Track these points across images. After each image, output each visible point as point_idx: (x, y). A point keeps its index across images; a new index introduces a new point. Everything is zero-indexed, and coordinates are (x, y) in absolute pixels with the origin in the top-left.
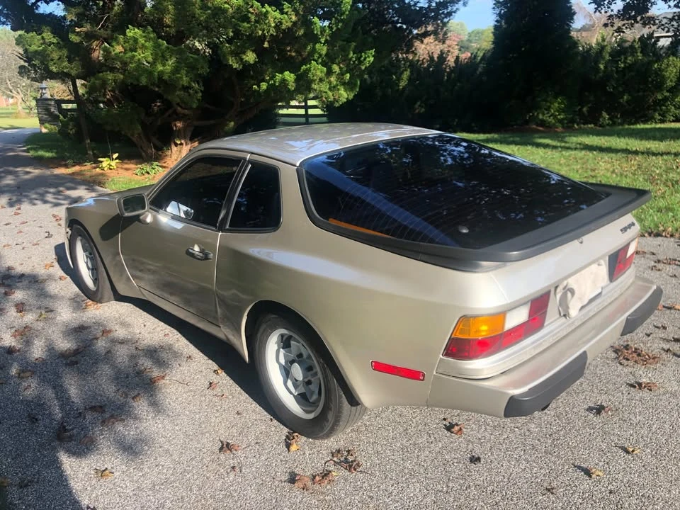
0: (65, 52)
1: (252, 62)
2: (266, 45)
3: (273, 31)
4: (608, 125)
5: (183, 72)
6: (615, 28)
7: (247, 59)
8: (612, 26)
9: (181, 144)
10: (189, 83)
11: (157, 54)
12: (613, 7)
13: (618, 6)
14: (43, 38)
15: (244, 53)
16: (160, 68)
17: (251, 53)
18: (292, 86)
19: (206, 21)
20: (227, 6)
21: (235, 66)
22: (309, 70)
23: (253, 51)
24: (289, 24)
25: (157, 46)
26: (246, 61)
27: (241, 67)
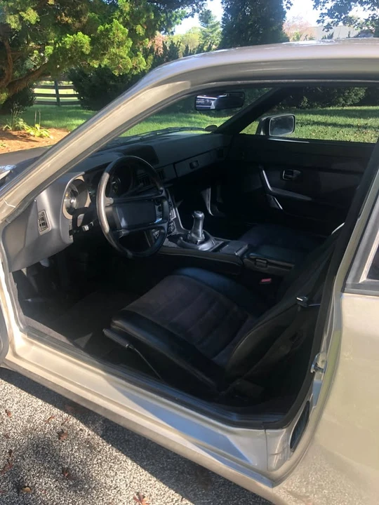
1: (33, 22)
2: (51, 1)
4: (307, 107)
6: (325, 24)
7: (28, 18)
8: (323, 22)
12: (326, 5)
13: (330, 5)
15: (24, 11)
17: (32, 11)
18: (87, 49)
21: (14, 26)
22: (107, 31)
23: (34, 9)
26: (27, 20)
27: (20, 27)
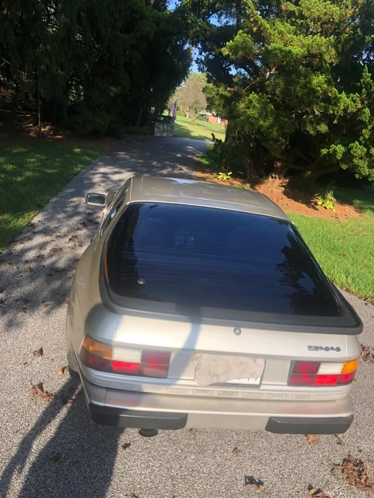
0: (223, 102)
1: (324, 132)
2: (335, 122)
3: (341, 113)
5: (275, 129)
7: (320, 129)
9: (275, 178)
10: (278, 137)
11: (262, 113)
14: (218, 90)
15: (319, 125)
16: (261, 123)
17: (324, 125)
18: (339, 156)
19: (301, 97)
20: (319, 88)
23: (326, 124)
24: (355, 110)
25: (264, 108)
26: (319, 131)
27: (315, 134)
